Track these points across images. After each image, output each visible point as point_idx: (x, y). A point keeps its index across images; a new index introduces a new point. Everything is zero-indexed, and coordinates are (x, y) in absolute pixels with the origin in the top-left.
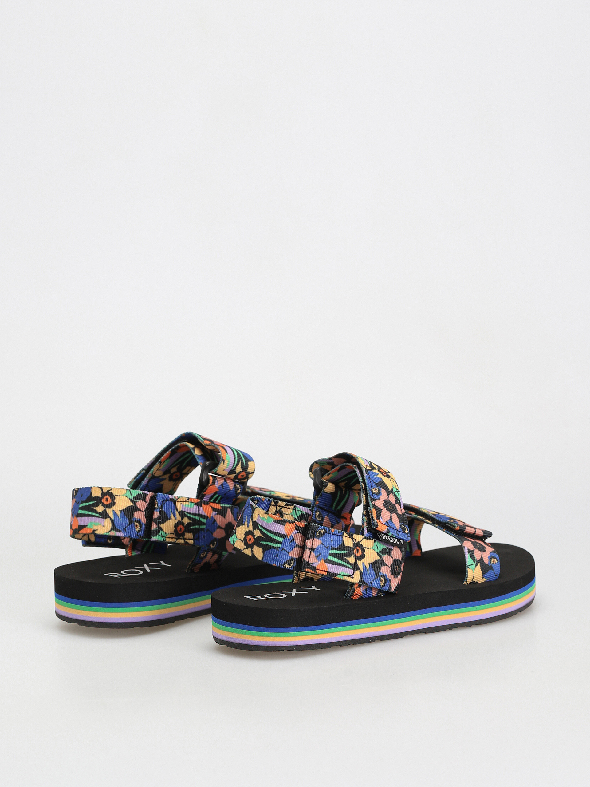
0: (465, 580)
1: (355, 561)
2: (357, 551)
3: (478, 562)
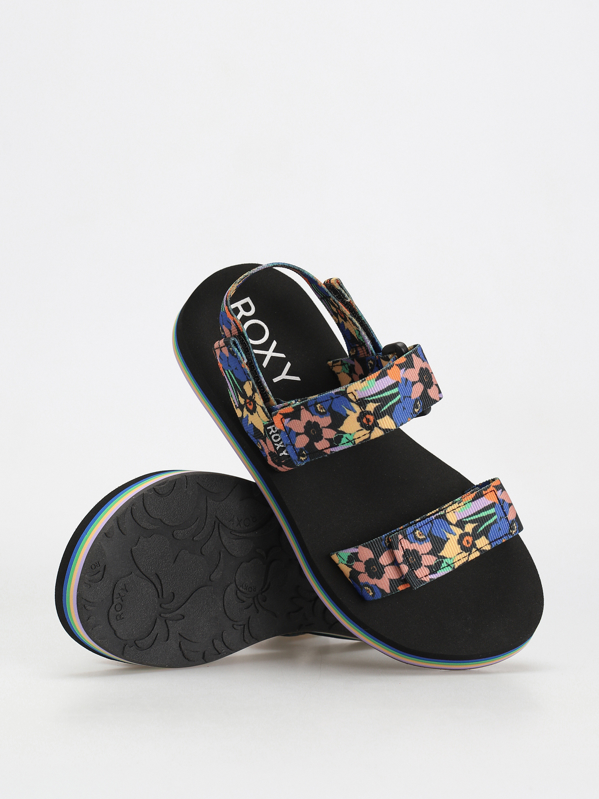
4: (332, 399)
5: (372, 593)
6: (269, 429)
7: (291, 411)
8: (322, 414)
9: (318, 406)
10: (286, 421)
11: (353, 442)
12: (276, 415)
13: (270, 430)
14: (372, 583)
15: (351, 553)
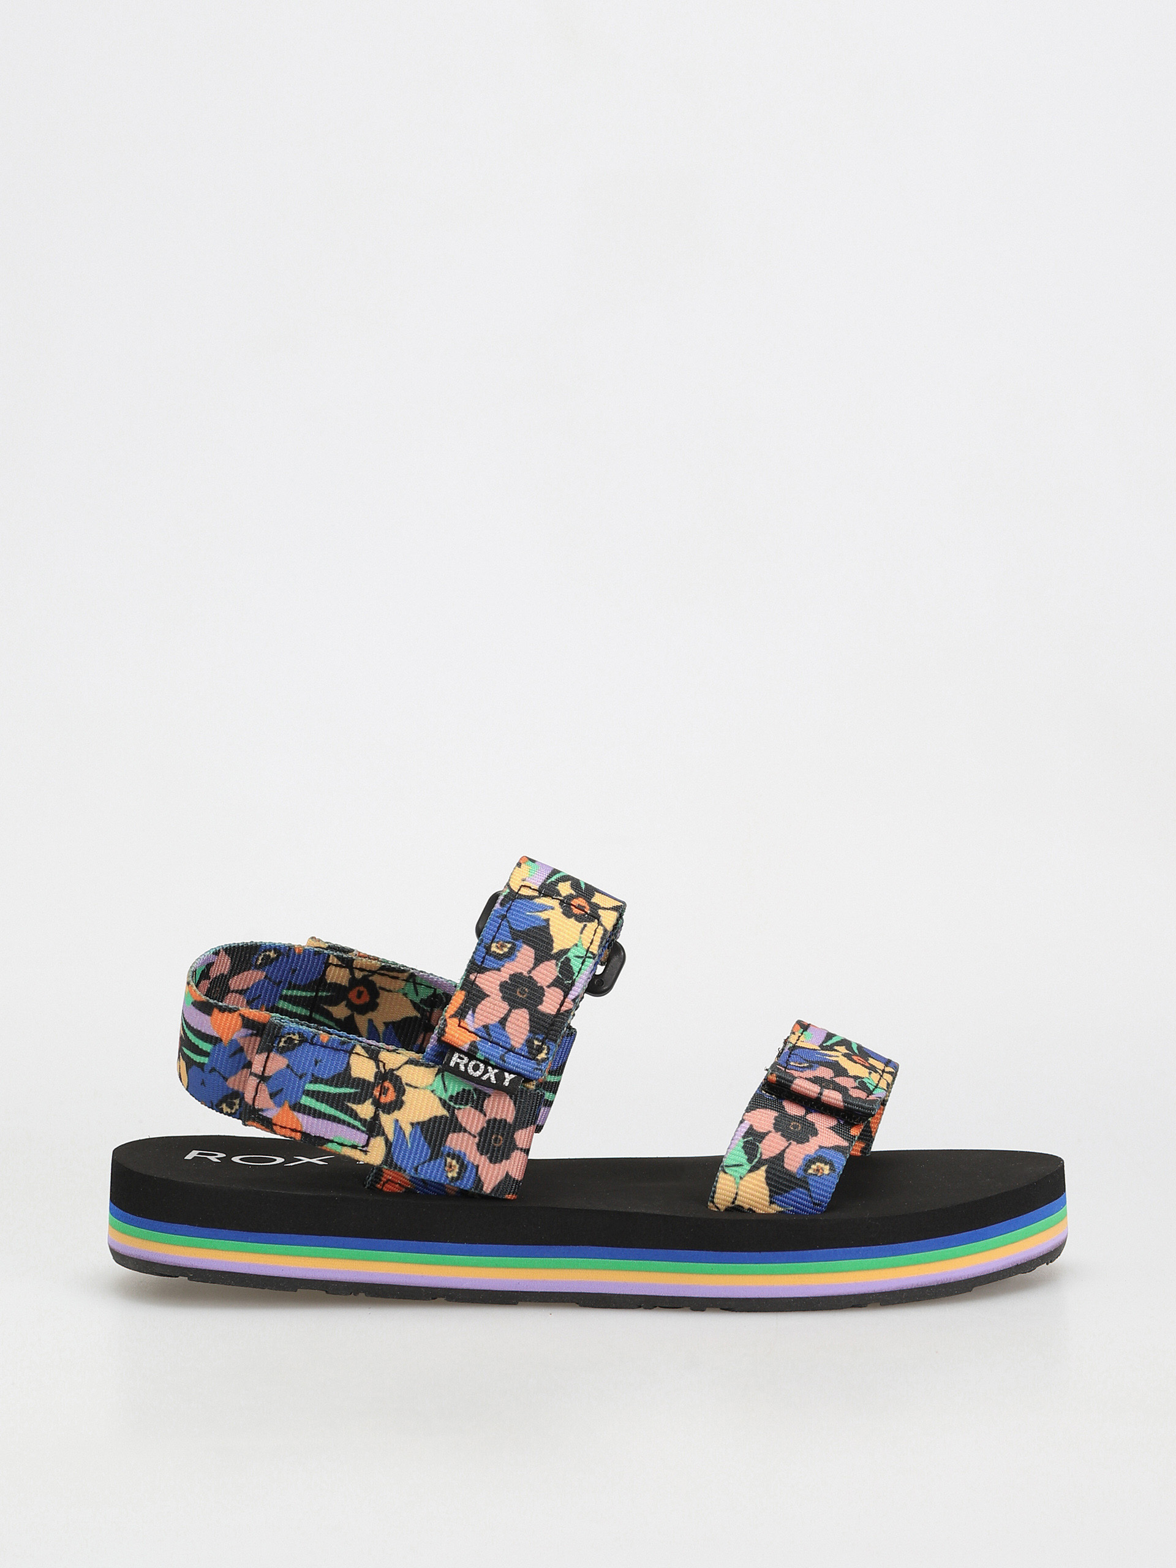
0: (710, 1199)
1: (375, 1113)
2: (384, 1091)
3: (761, 1163)
4: (504, 917)
5: (828, 1167)
6: (455, 1065)
7: (463, 997)
8: (510, 955)
9: (494, 948)
10: (469, 1020)
11: (589, 955)
12: (447, 1026)
13: (457, 1064)
14: (813, 1151)
15: (744, 1137)
